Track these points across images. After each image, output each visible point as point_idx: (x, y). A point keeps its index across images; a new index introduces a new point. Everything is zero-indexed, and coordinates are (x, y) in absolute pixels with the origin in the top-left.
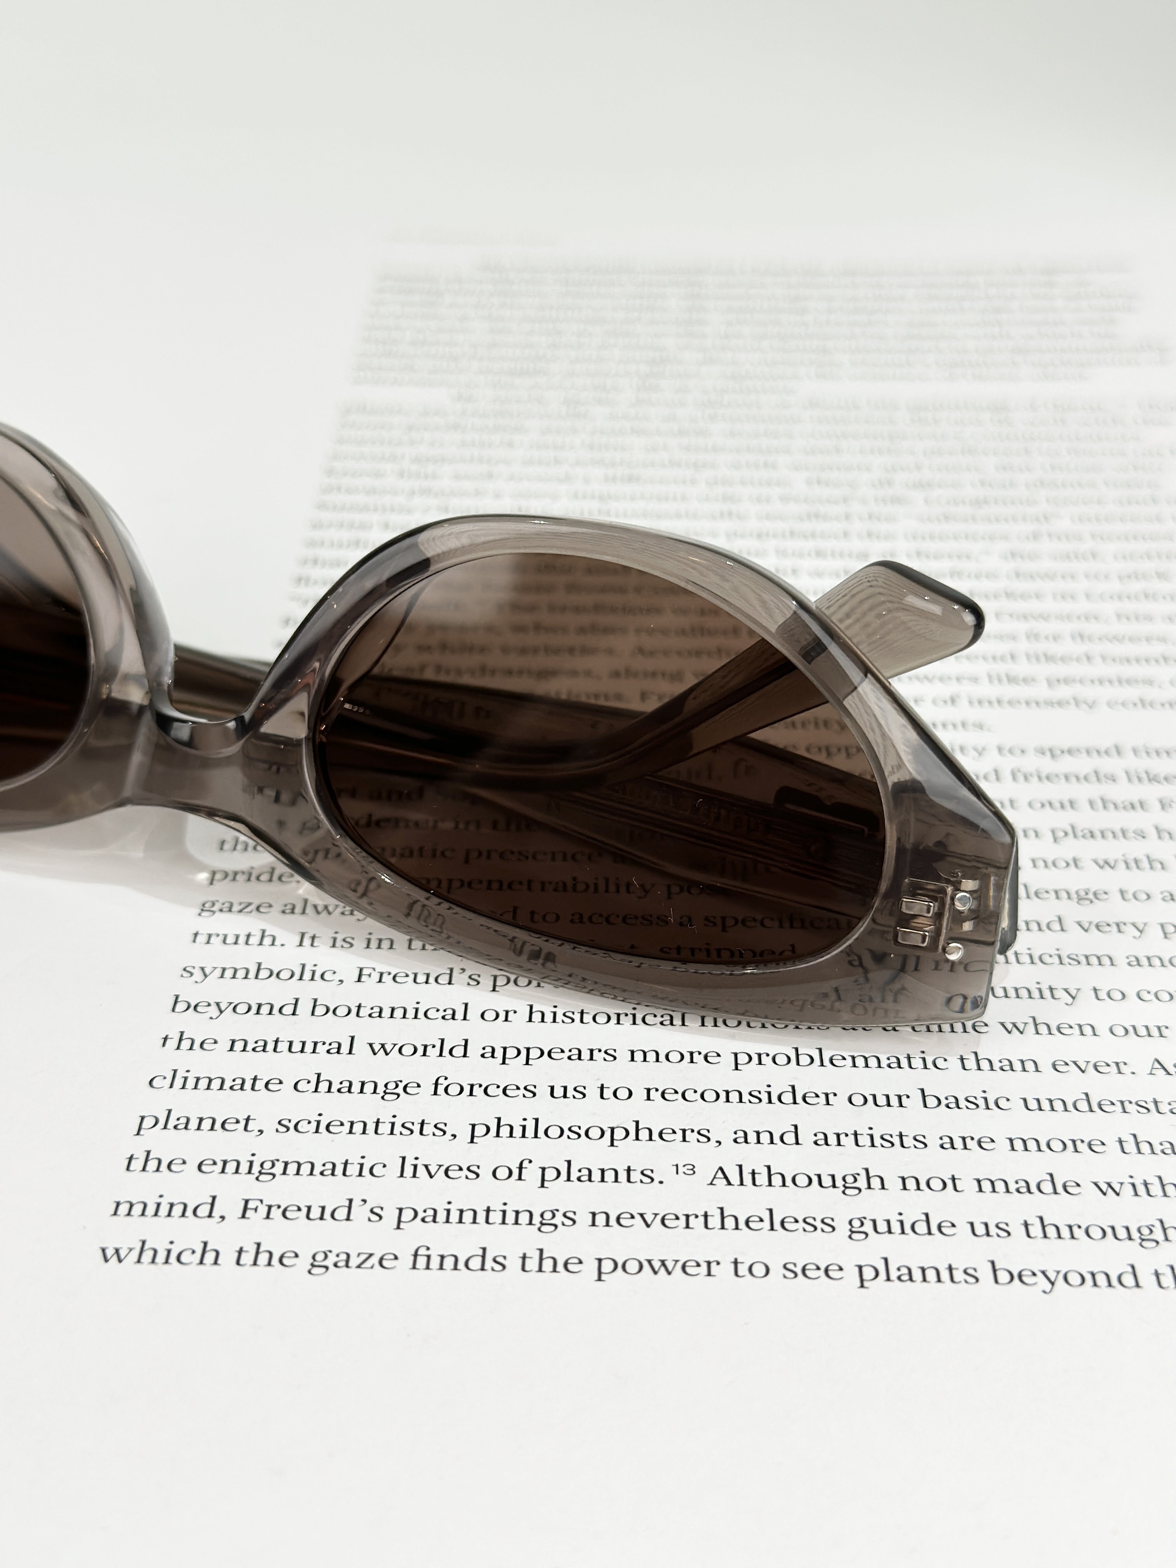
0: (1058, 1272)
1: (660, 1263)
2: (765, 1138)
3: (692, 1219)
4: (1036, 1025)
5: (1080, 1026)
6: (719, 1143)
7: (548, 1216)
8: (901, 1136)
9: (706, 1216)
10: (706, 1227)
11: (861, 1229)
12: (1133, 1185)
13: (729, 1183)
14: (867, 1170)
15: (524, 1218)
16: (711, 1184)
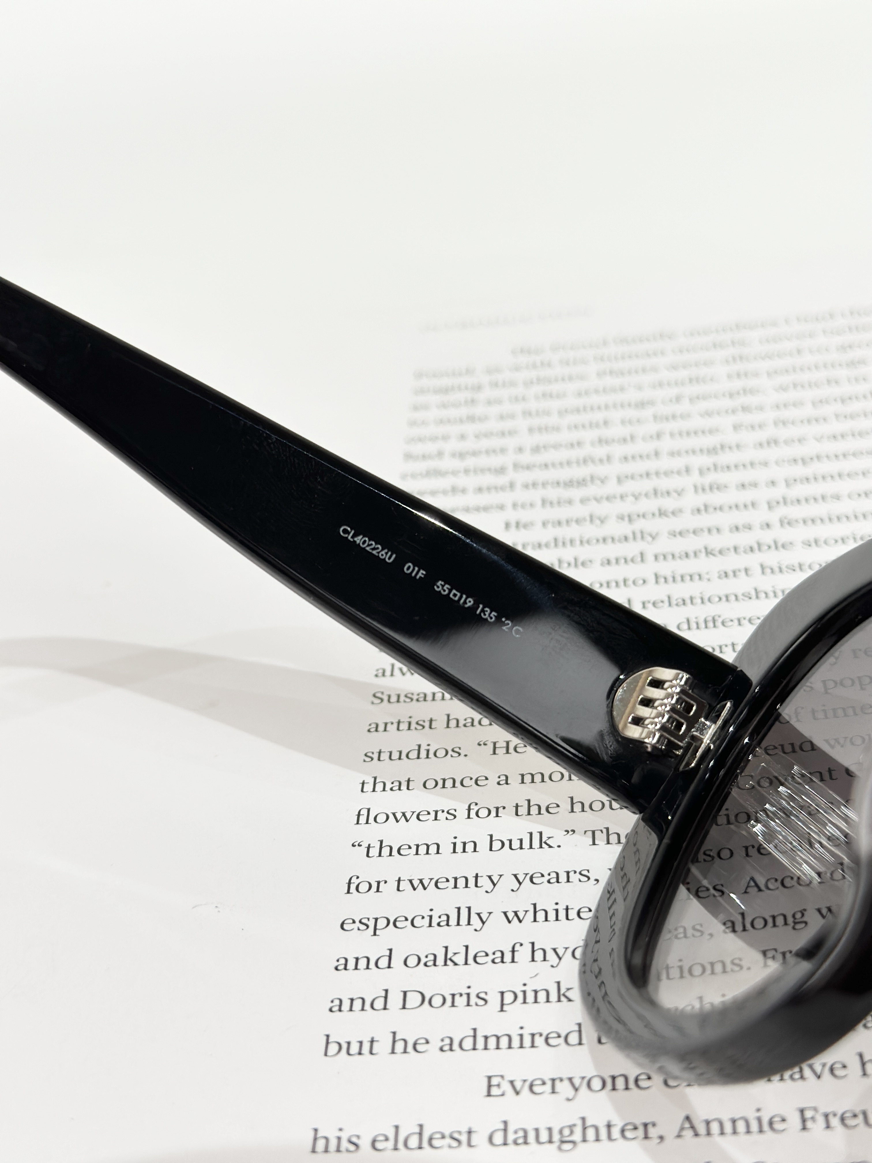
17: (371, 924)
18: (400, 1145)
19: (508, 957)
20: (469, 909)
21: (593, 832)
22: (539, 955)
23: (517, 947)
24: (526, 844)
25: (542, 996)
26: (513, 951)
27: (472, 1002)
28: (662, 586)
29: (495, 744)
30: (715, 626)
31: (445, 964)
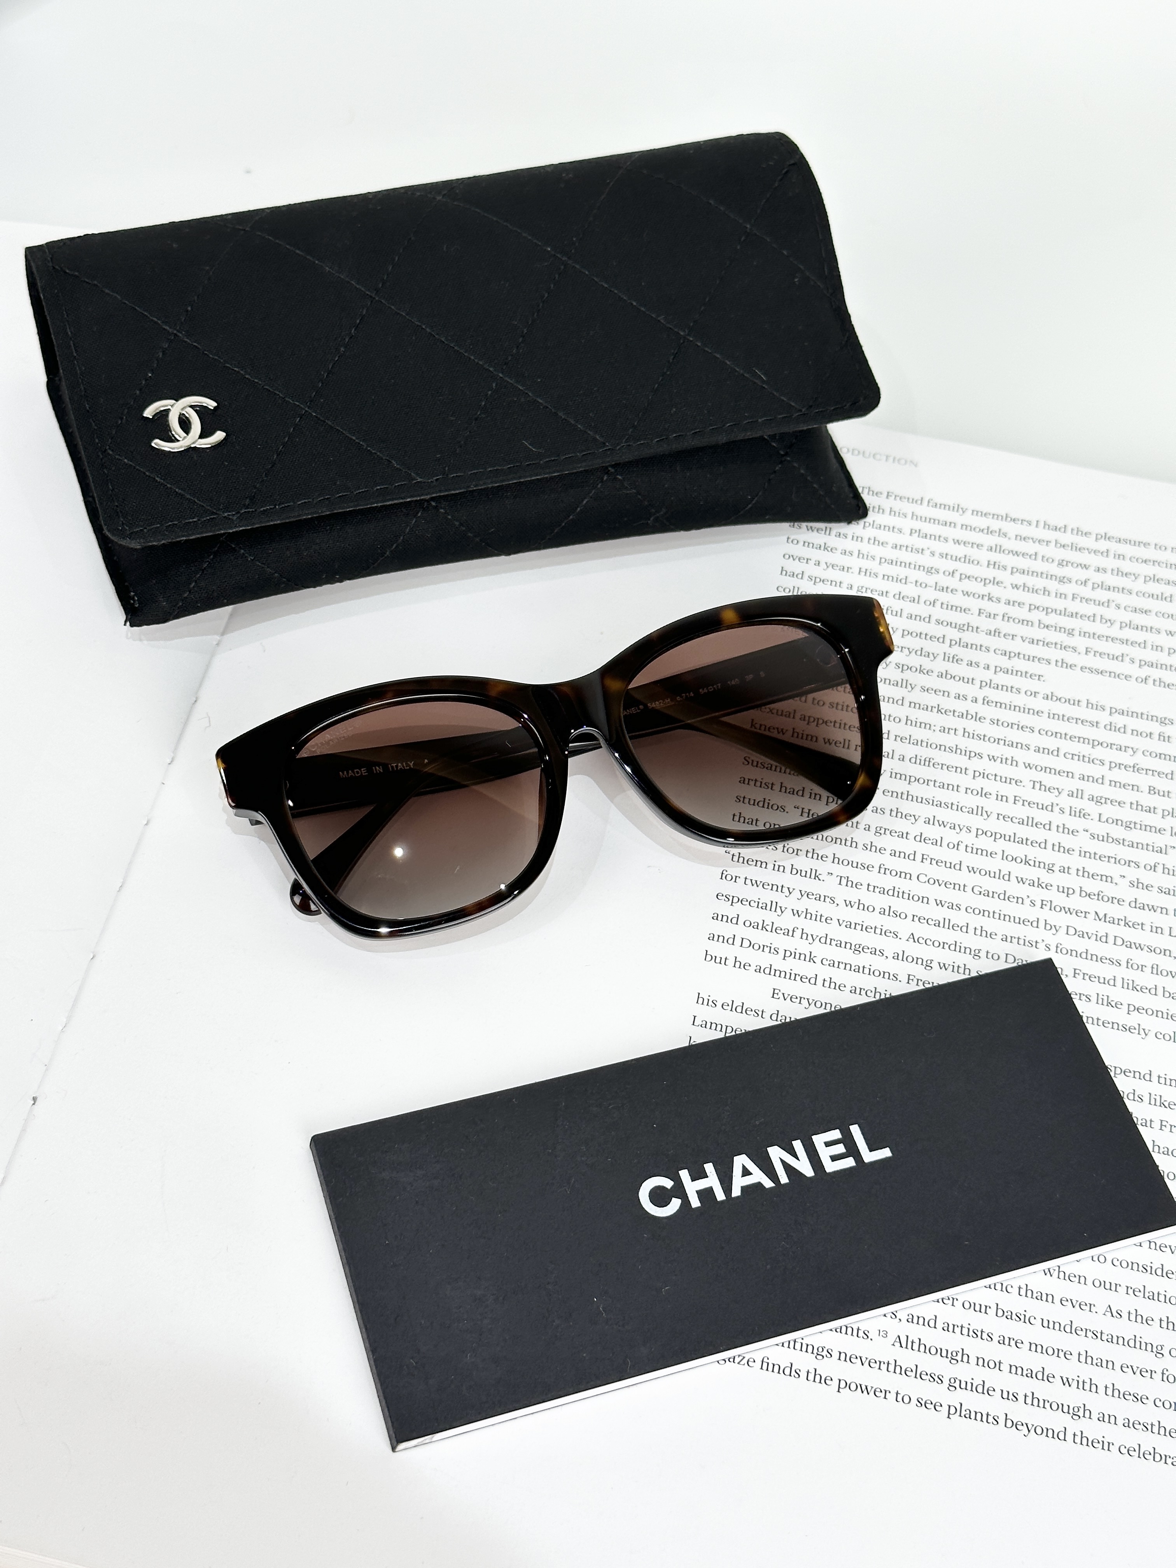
0: (1033, 1425)
1: (865, 1387)
2: (921, 1320)
3: (882, 1363)
4: (1059, 1272)
5: (1080, 1277)
6: (900, 1320)
7: (820, 1350)
8: (982, 1332)
9: (888, 1364)
10: (888, 1370)
11: (954, 1385)
12: (1078, 1381)
13: (901, 1346)
14: (963, 1350)
15: (810, 1348)
16: (893, 1345)
17: (731, 898)
18: (734, 1009)
19: (790, 933)
20: (777, 903)
21: (841, 877)
22: (804, 936)
23: (795, 929)
24: (808, 875)
25: (802, 957)
26: (793, 931)
27: (772, 952)
28: (909, 726)
29: (803, 809)
30: (929, 766)
31: (762, 929)
